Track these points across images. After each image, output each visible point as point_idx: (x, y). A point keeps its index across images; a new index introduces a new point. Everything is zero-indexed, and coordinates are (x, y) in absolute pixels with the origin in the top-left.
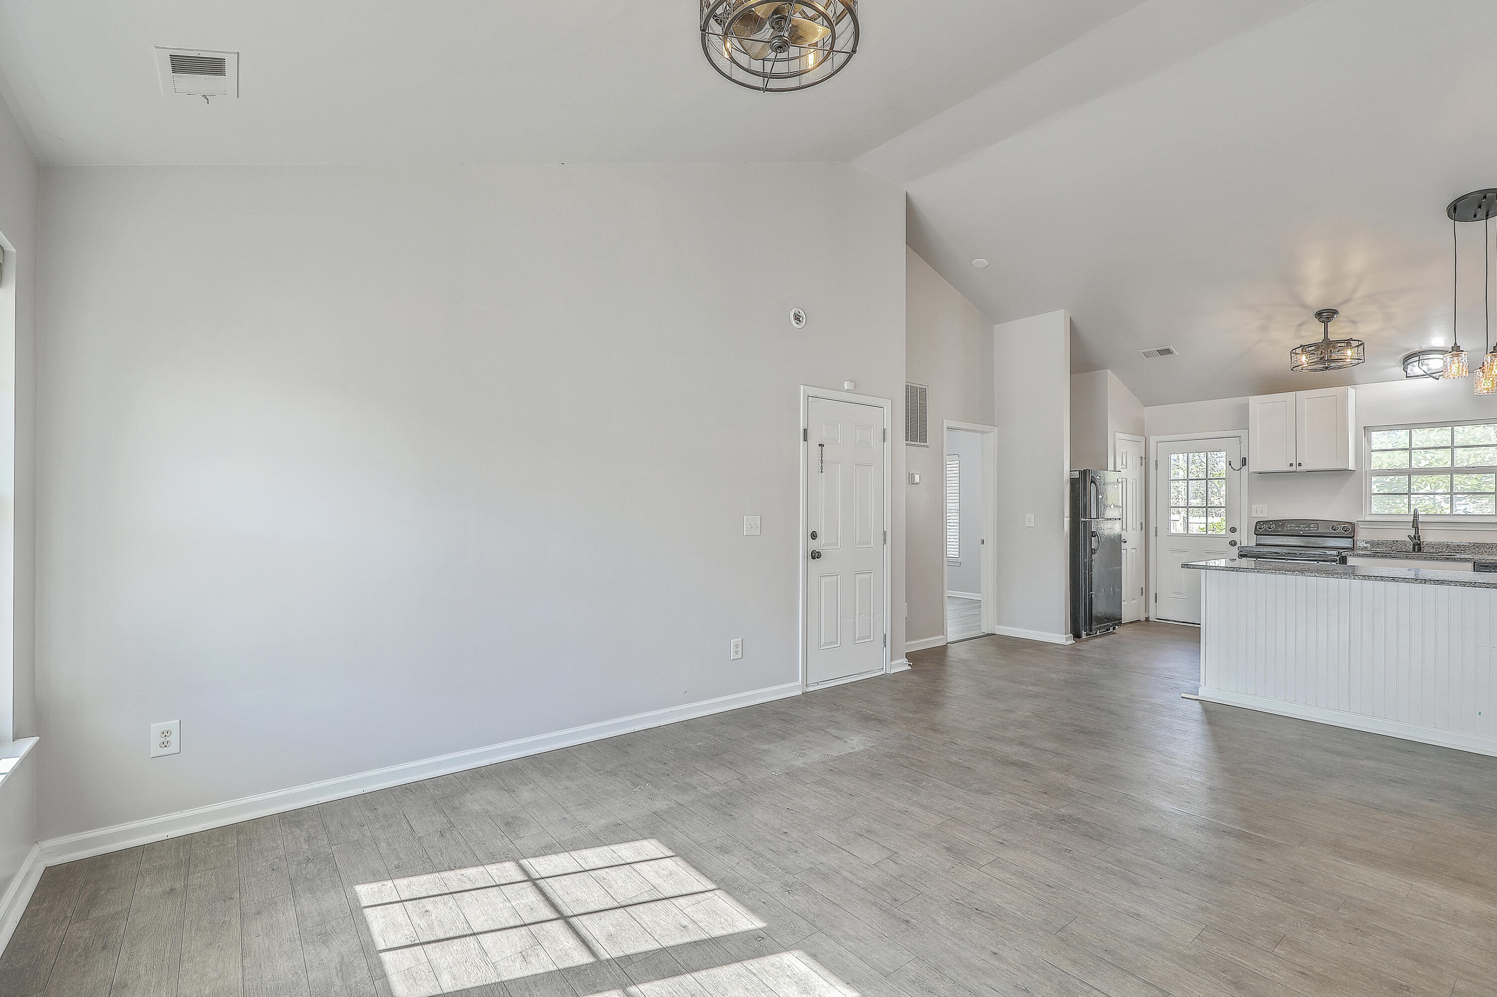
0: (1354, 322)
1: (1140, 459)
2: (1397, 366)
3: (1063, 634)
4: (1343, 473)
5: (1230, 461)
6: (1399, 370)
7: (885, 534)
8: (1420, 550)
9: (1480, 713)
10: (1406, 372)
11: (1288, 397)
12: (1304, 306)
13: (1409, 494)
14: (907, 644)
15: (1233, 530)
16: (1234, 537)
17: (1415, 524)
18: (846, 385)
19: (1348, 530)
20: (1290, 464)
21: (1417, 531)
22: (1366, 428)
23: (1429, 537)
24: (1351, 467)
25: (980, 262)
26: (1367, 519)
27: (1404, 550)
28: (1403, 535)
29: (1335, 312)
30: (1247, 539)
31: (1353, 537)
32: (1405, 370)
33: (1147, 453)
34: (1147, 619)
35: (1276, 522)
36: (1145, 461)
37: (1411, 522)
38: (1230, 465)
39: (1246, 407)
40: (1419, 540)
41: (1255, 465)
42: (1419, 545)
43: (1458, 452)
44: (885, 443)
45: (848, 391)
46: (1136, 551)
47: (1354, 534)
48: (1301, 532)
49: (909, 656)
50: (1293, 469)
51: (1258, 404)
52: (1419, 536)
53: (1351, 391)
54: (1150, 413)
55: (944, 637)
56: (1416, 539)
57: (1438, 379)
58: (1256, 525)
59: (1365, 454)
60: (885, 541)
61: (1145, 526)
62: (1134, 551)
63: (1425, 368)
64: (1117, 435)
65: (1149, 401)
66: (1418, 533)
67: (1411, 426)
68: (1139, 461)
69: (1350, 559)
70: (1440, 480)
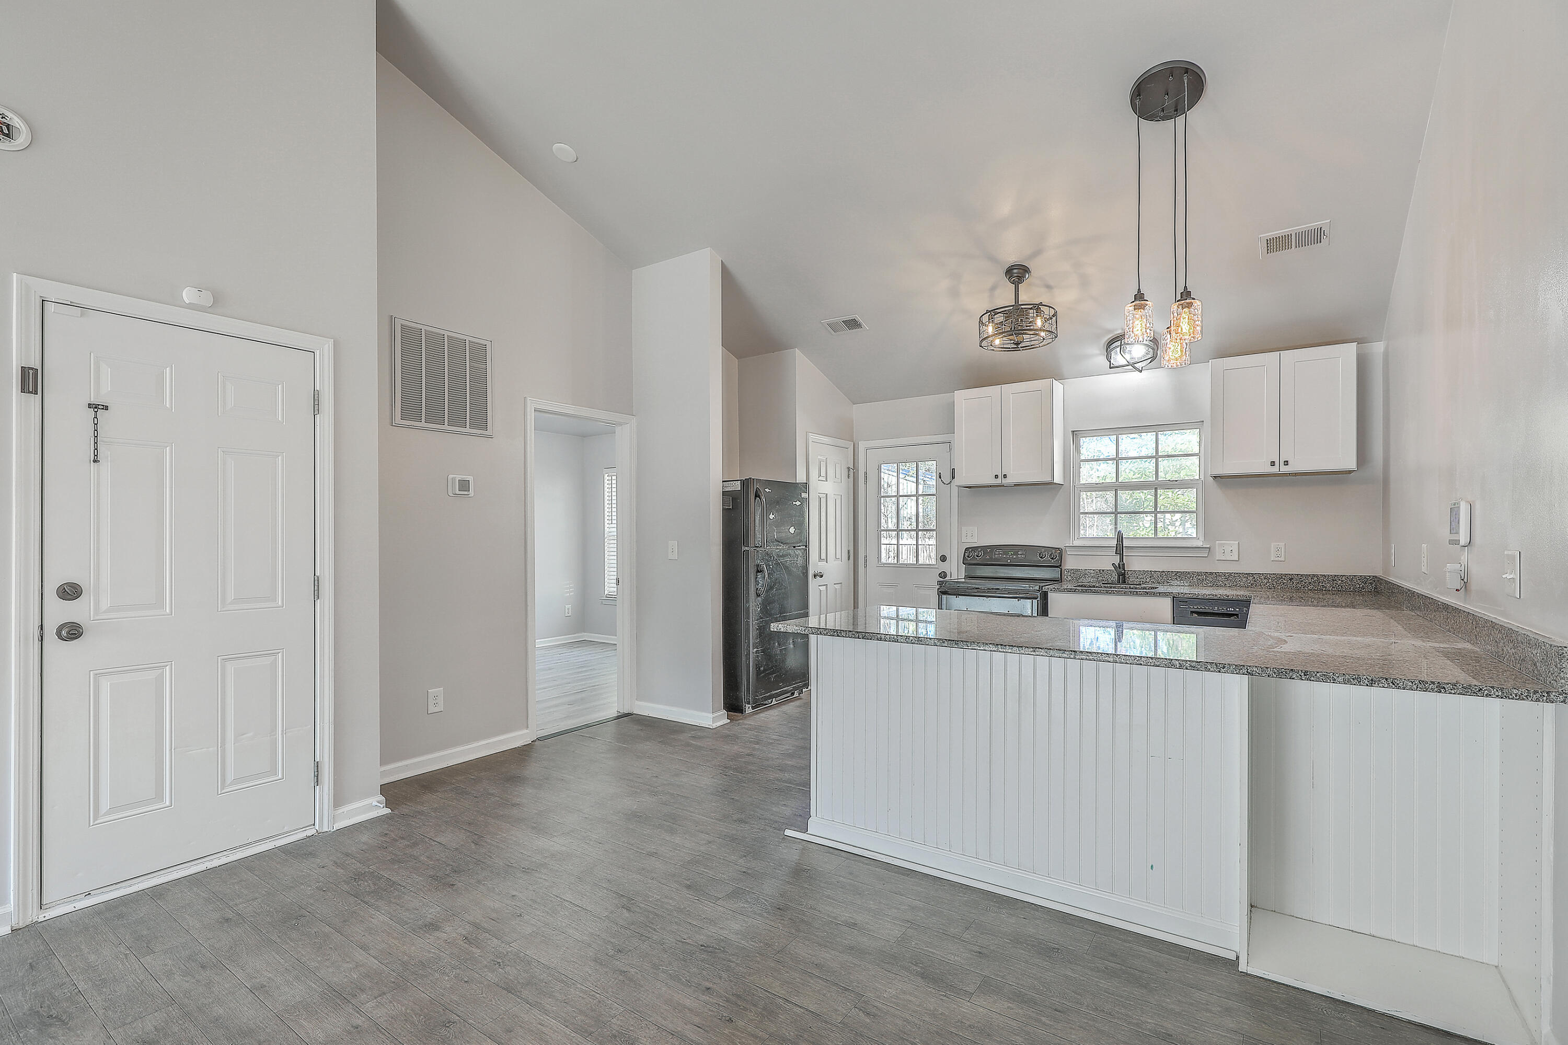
0: (1049, 287)
1: (847, 470)
2: (1101, 354)
3: (710, 713)
4: (1049, 486)
5: (940, 473)
6: (1102, 360)
7: (317, 581)
8: (1124, 582)
9: (1152, 866)
10: (1110, 362)
11: (993, 391)
12: (992, 259)
13: (1116, 513)
14: (383, 769)
15: (943, 559)
16: (944, 567)
17: (1120, 549)
18: (187, 295)
19: (1054, 558)
20: (996, 476)
21: (1122, 559)
22: (1075, 433)
23: (1135, 564)
24: (1058, 479)
25: (563, 150)
26: (1077, 543)
27: (1110, 581)
28: (1107, 562)
29: (1027, 269)
30: (956, 571)
31: (1061, 565)
32: (1109, 358)
33: (856, 464)
35: (984, 548)
36: (853, 472)
37: (1114, 547)
38: (940, 477)
39: (951, 406)
40: (1124, 569)
41: (963, 478)
42: (1124, 575)
43: (1163, 463)
44: (318, 417)
45: (191, 306)
46: (841, 586)
47: (1061, 562)
48: (1009, 561)
49: (385, 789)
50: (998, 481)
51: (964, 399)
52: (1124, 564)
53: (1058, 386)
54: (859, 413)
55: (527, 731)
56: (1120, 568)
57: (1141, 371)
58: (965, 552)
59: (1073, 465)
60: (317, 594)
61: (854, 555)
62: (837, 586)
63: (1127, 356)
64: (812, 437)
65: (857, 397)
66: (1123, 560)
67: (1117, 431)
68: (845, 473)
69: (1051, 596)
70: (1145, 496)
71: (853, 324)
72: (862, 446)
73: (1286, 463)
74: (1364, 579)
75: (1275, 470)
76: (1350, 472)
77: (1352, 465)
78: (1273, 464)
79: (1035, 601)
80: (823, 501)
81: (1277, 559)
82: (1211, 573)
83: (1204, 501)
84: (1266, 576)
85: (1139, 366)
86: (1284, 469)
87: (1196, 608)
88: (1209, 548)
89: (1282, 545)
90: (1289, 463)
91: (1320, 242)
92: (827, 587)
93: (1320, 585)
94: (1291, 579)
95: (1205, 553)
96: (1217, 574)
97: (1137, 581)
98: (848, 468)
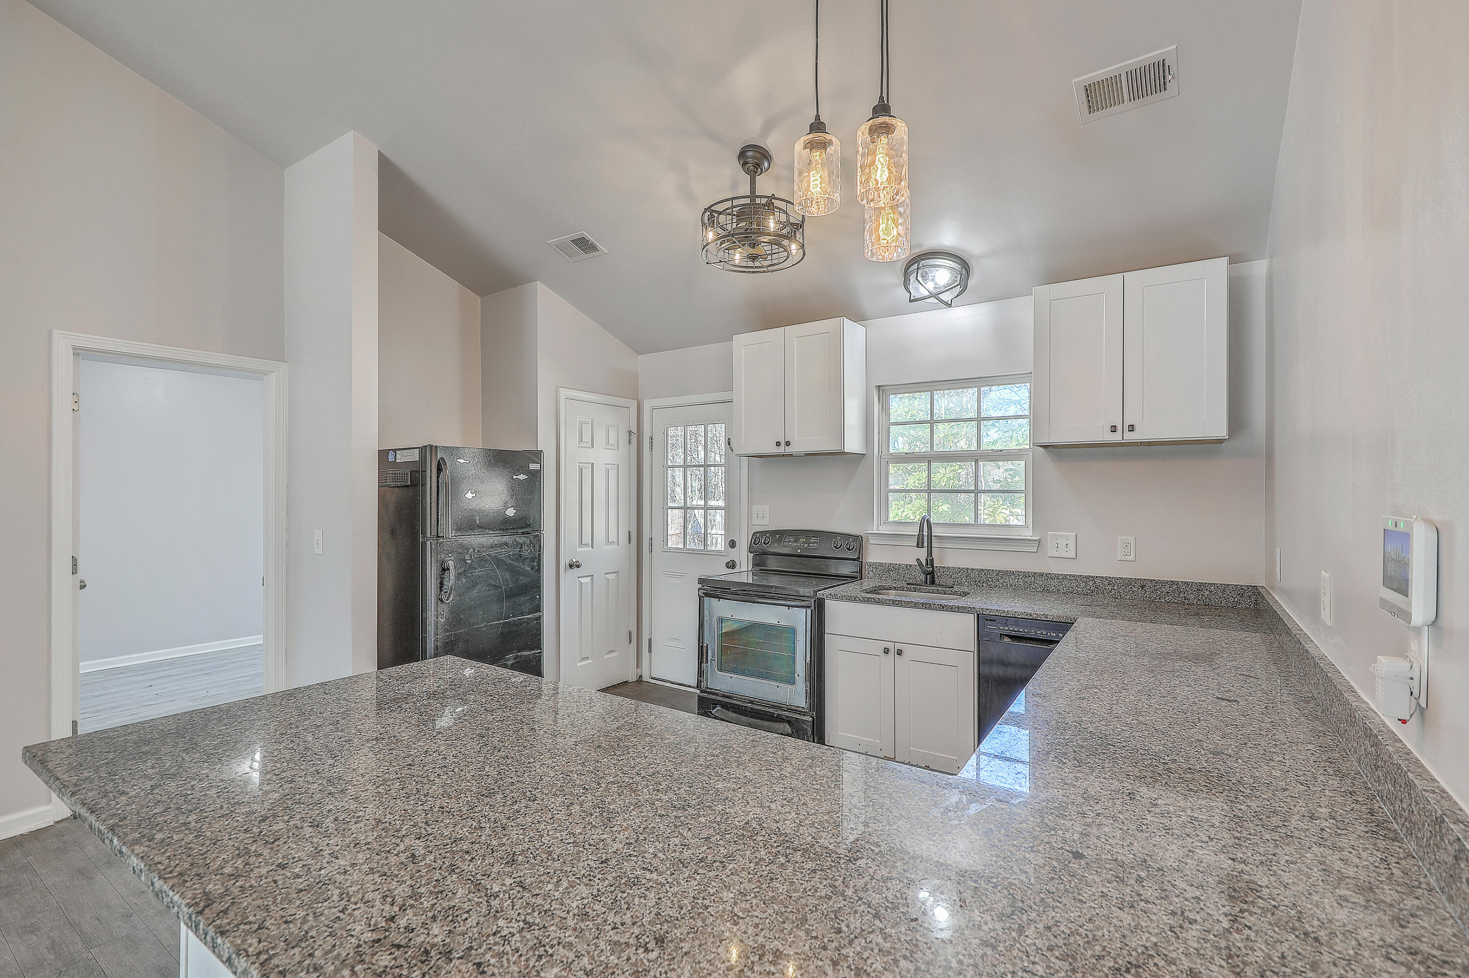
1: (628, 434)
4: (839, 455)
5: (729, 439)
6: (902, 291)
8: (933, 582)
10: (911, 294)
11: (775, 334)
12: (721, 143)
13: (929, 491)
15: (732, 544)
16: (733, 555)
17: (928, 539)
19: (851, 549)
20: (778, 443)
21: (930, 552)
22: (877, 388)
23: (948, 560)
24: (853, 447)
26: (879, 531)
28: (912, 555)
29: (765, 153)
31: (860, 558)
32: (907, 287)
33: (640, 426)
34: (640, 680)
35: (775, 533)
38: (729, 444)
40: (932, 566)
41: (739, 443)
42: (932, 573)
43: (986, 429)
46: (618, 576)
47: (861, 554)
48: (800, 551)
50: (782, 450)
51: (744, 345)
52: (933, 559)
53: (854, 328)
54: (645, 366)
56: (927, 564)
57: (950, 306)
58: (753, 538)
59: (878, 430)
62: (611, 576)
63: (930, 285)
64: (564, 393)
65: (640, 348)
66: (931, 555)
67: (931, 386)
68: (624, 438)
69: (829, 604)
70: (964, 472)
71: (584, 245)
72: (647, 405)
73: (1132, 428)
74: (1242, 591)
75: (1116, 437)
76: (1220, 441)
77: (1222, 432)
78: (1114, 429)
79: (809, 611)
80: (587, 473)
81: (1125, 558)
82: (1041, 575)
83: (1035, 478)
84: (1110, 581)
85: (946, 297)
86: (1130, 437)
87: (1006, 630)
88: (1039, 541)
89: (1131, 539)
90: (1137, 428)
91: (1165, 89)
92: (592, 579)
93: (1181, 595)
94: (1143, 587)
95: (1034, 547)
96: (1048, 576)
97: (950, 582)
98: (630, 432)
